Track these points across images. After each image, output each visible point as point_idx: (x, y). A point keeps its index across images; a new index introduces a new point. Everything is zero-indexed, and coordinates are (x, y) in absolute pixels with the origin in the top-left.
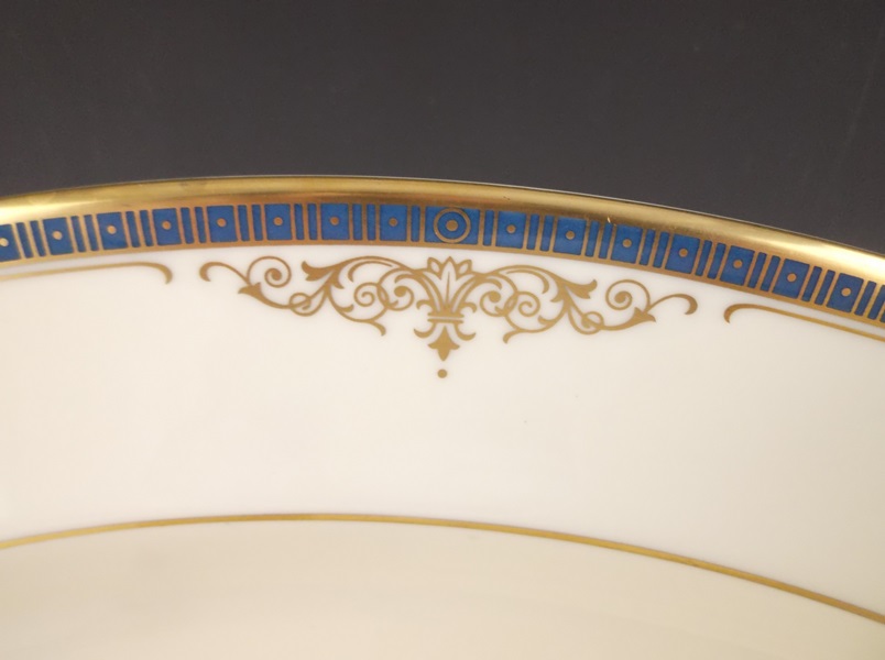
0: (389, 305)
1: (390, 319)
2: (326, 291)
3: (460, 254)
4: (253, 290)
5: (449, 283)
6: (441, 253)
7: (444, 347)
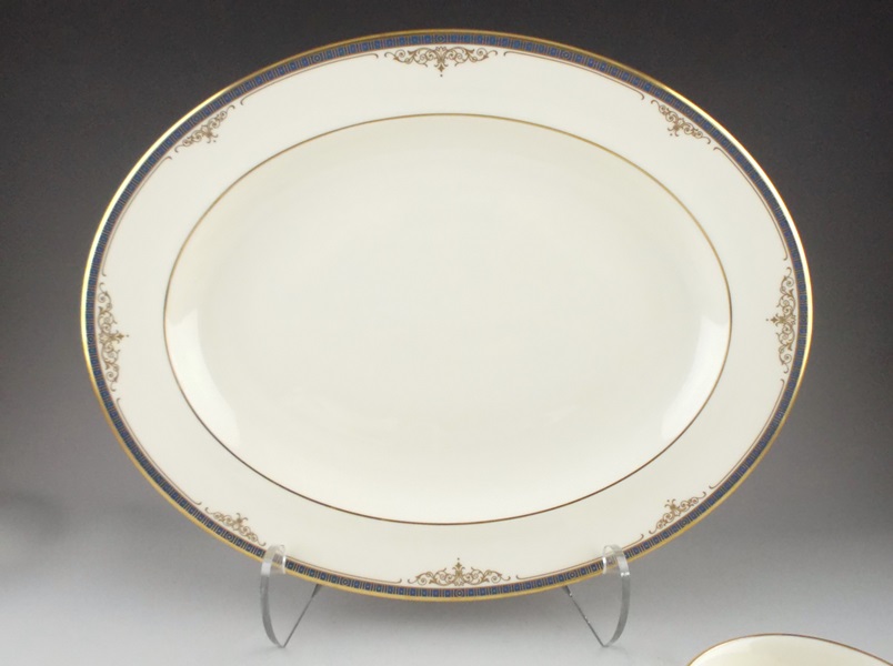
0: (428, 60)
1: (428, 63)
2: (413, 57)
3: (443, 46)
4: (396, 59)
5: (441, 53)
6: (439, 46)
7: (441, 69)
